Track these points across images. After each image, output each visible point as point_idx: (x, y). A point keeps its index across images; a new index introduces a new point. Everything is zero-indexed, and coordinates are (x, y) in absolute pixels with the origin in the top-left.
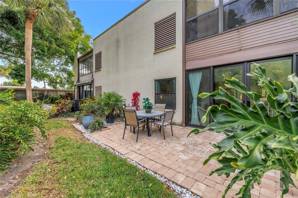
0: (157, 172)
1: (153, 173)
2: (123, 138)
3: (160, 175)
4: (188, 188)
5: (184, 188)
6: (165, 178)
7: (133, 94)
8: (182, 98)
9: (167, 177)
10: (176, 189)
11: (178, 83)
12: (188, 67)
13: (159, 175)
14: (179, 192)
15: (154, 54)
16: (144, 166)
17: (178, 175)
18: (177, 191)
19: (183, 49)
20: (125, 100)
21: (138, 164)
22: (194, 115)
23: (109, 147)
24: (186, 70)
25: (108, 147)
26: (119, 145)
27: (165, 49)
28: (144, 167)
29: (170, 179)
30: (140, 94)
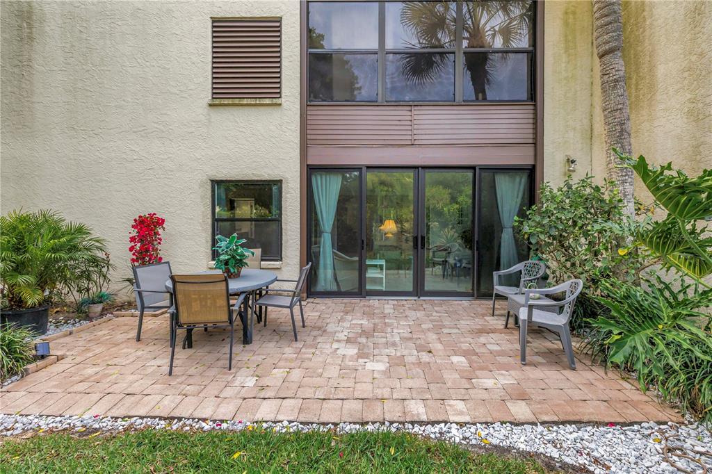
0: (365, 420)
1: (357, 426)
2: (170, 374)
3: (376, 422)
4: (444, 418)
5: (438, 423)
6: (391, 423)
7: (135, 220)
8: (299, 230)
9: (395, 419)
10: (427, 432)
11: (288, 196)
12: (313, 160)
13: (373, 423)
14: (438, 435)
15: (210, 105)
16: (322, 420)
17: (407, 405)
18: (433, 436)
19: (301, 115)
20: (97, 241)
21: (301, 423)
22: (325, 268)
23: (142, 418)
24: (308, 165)
25: (139, 421)
26: (181, 397)
27: (249, 101)
28: (325, 424)
29: (402, 419)
30: (163, 221)
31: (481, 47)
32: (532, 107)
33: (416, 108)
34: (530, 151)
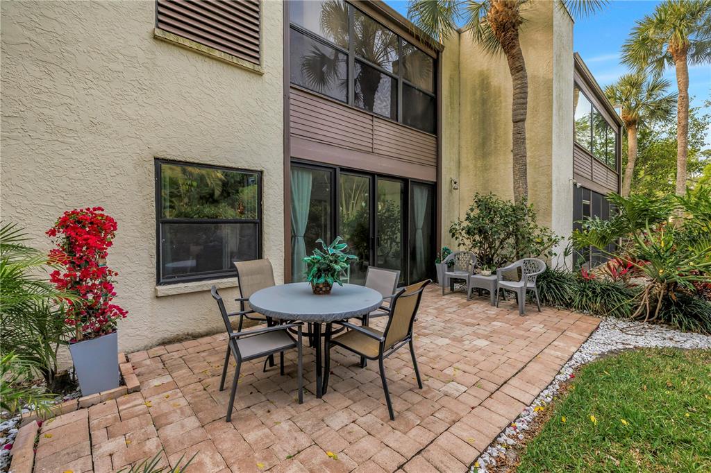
11: (271, 191)
12: (296, 152)
15: (156, 37)
19: (284, 95)
24: (291, 157)
27: (223, 56)
31: (409, 81)
32: (434, 139)
33: (377, 120)
34: (433, 170)
